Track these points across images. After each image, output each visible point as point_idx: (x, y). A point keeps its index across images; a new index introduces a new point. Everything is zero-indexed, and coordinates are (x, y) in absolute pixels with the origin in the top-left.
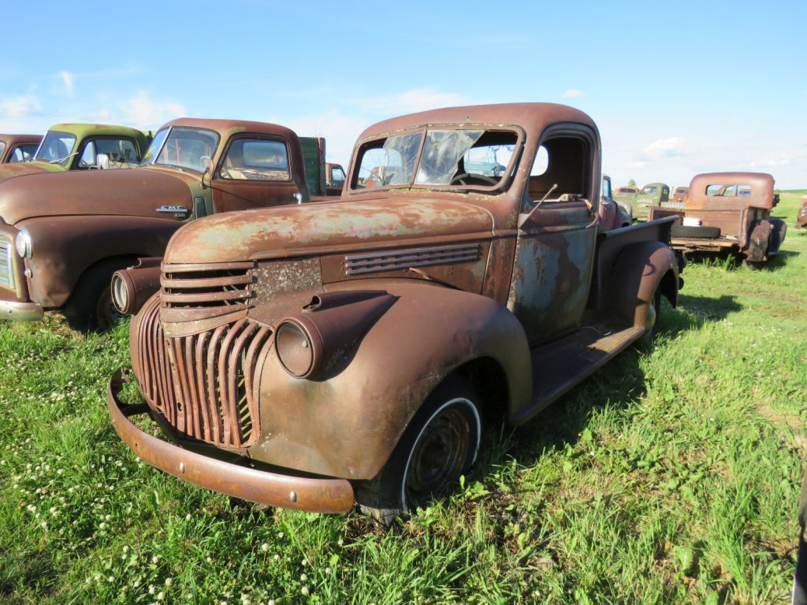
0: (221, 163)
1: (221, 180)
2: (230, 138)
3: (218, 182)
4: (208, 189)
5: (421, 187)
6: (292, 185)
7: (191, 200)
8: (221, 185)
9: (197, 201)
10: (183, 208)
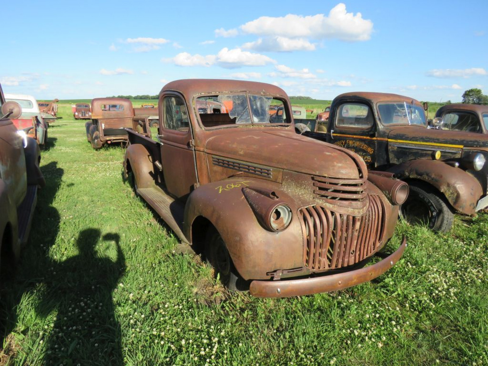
5: (258, 125)
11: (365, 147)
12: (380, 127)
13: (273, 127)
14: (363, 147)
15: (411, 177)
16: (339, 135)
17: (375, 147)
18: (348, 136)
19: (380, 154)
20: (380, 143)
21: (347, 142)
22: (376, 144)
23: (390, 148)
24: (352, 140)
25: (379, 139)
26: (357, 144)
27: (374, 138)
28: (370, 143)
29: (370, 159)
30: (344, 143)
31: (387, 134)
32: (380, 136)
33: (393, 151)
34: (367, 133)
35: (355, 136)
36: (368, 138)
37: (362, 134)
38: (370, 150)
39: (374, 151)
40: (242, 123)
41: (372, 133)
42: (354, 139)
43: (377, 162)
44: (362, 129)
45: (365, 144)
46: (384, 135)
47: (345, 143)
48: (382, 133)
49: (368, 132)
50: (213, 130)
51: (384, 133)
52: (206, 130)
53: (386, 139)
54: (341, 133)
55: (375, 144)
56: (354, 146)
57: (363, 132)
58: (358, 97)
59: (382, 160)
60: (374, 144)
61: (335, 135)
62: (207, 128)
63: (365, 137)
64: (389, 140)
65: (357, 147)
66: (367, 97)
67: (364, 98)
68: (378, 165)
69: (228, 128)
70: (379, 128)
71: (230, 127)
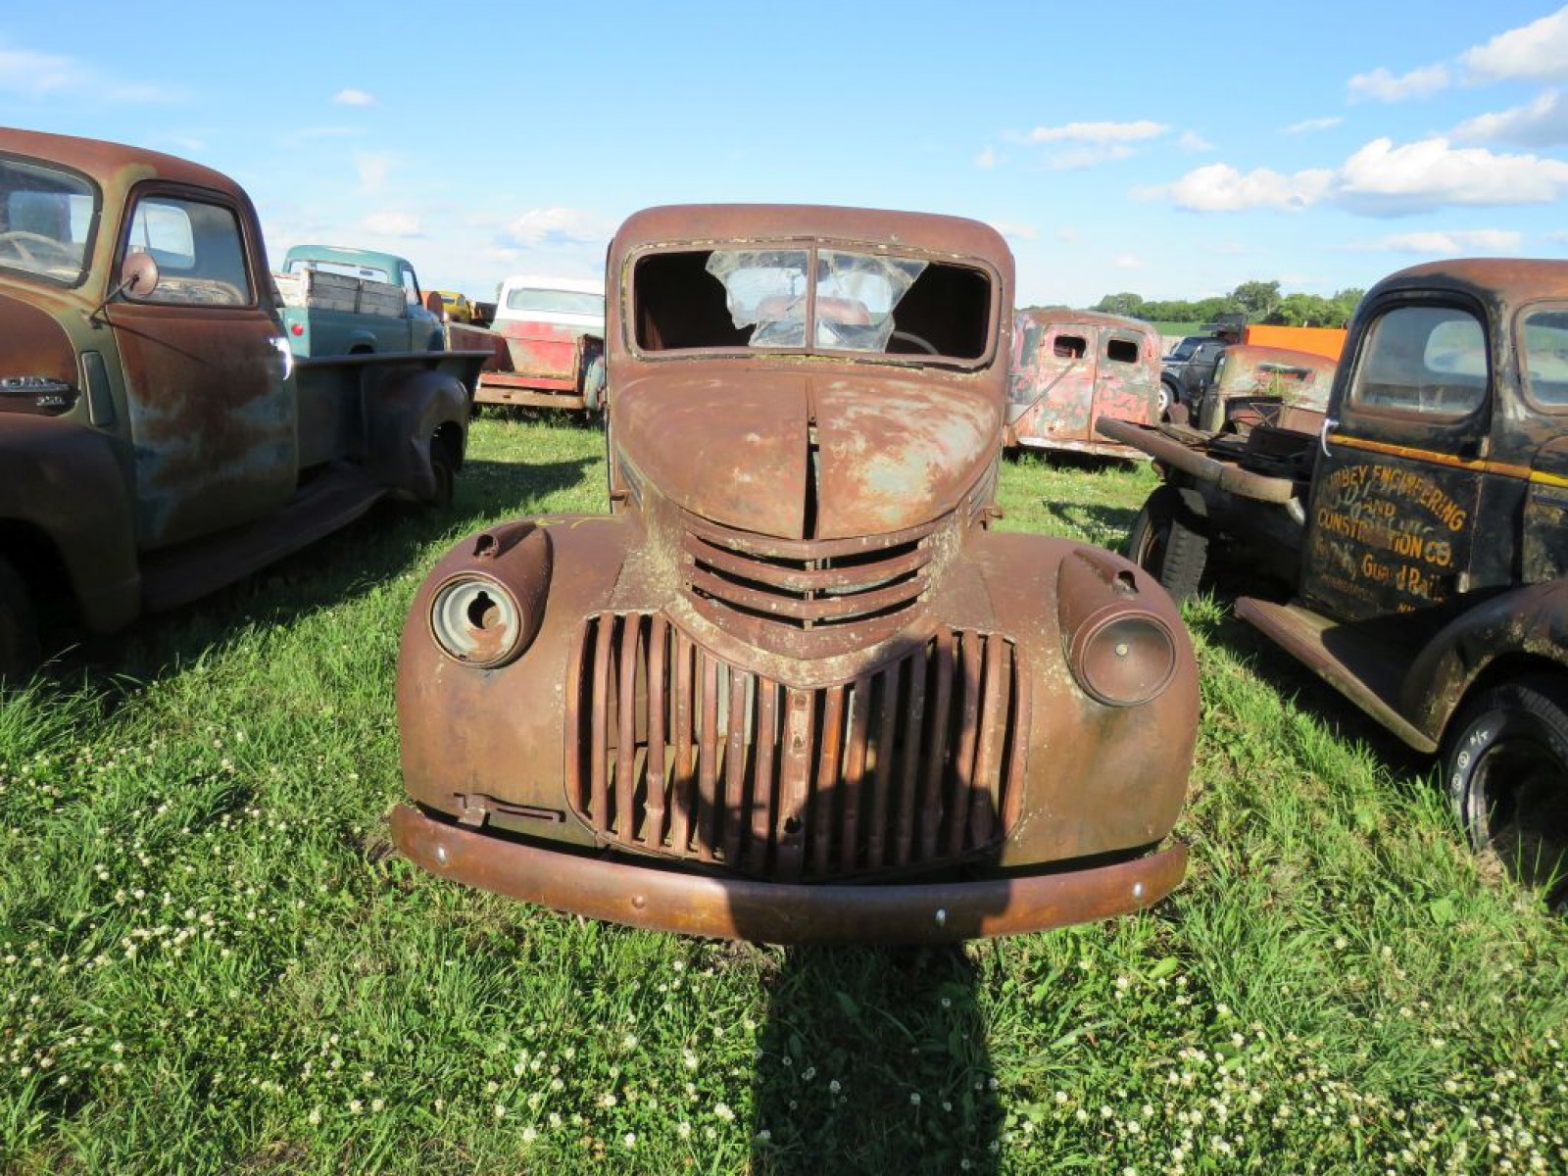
0: (118, 259)
1: (127, 304)
2: (131, 192)
3: (121, 310)
4: (105, 327)
5: (829, 354)
6: (260, 318)
7: (70, 361)
8: (131, 318)
9: (84, 362)
10: (57, 382)
11: (1432, 496)
12: (1510, 415)
13: (897, 369)
14: (1427, 498)
15: (1529, 647)
16: (1350, 440)
17: (1474, 502)
18: (1382, 446)
19: (1491, 535)
20: (1498, 487)
21: (1376, 473)
22: (1480, 487)
23: (1531, 510)
24: (1393, 465)
25: (1494, 467)
26: (1409, 482)
27: (1477, 464)
28: (1457, 485)
29: (1448, 554)
30: (1362, 474)
31: (1531, 449)
32: (1499, 453)
33: (1543, 529)
34: (1451, 440)
35: (1404, 450)
36: (1454, 459)
37: (1433, 444)
38: (1452, 515)
39: (1467, 522)
40: (772, 345)
41: (1469, 439)
42: (1402, 461)
43: (1473, 573)
44: (1436, 419)
45: (1439, 484)
46: (1518, 448)
47: (1368, 477)
48: (1509, 443)
49: (1457, 434)
50: (666, 359)
51: (1523, 440)
52: (643, 359)
53: (1524, 471)
54: (1359, 434)
55: (1475, 491)
56: (1394, 492)
57: (1439, 432)
58: (1452, 280)
59: (1493, 562)
60: (1471, 488)
61: (1338, 439)
62: (645, 354)
63: (1440, 457)
64: (1538, 476)
65: (1404, 496)
66: (1481, 281)
67: (1468, 285)
68: (1477, 584)
69: (716, 357)
70: (1501, 421)
71: (725, 357)
